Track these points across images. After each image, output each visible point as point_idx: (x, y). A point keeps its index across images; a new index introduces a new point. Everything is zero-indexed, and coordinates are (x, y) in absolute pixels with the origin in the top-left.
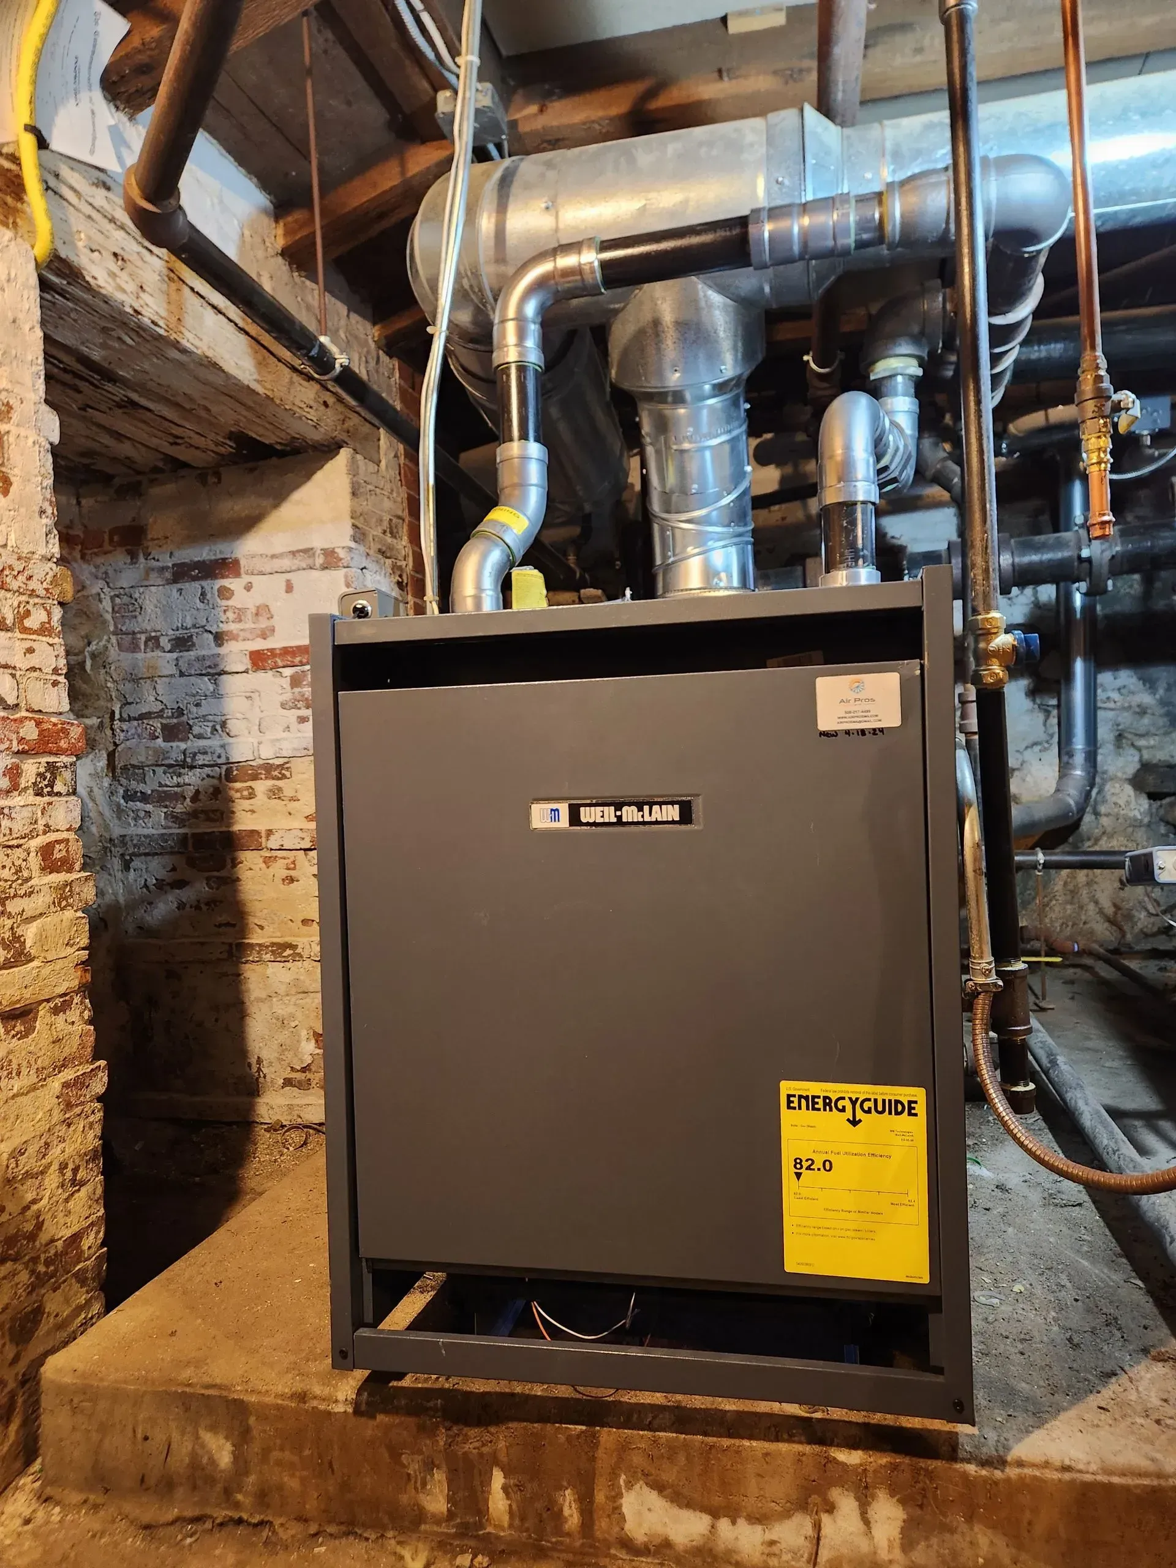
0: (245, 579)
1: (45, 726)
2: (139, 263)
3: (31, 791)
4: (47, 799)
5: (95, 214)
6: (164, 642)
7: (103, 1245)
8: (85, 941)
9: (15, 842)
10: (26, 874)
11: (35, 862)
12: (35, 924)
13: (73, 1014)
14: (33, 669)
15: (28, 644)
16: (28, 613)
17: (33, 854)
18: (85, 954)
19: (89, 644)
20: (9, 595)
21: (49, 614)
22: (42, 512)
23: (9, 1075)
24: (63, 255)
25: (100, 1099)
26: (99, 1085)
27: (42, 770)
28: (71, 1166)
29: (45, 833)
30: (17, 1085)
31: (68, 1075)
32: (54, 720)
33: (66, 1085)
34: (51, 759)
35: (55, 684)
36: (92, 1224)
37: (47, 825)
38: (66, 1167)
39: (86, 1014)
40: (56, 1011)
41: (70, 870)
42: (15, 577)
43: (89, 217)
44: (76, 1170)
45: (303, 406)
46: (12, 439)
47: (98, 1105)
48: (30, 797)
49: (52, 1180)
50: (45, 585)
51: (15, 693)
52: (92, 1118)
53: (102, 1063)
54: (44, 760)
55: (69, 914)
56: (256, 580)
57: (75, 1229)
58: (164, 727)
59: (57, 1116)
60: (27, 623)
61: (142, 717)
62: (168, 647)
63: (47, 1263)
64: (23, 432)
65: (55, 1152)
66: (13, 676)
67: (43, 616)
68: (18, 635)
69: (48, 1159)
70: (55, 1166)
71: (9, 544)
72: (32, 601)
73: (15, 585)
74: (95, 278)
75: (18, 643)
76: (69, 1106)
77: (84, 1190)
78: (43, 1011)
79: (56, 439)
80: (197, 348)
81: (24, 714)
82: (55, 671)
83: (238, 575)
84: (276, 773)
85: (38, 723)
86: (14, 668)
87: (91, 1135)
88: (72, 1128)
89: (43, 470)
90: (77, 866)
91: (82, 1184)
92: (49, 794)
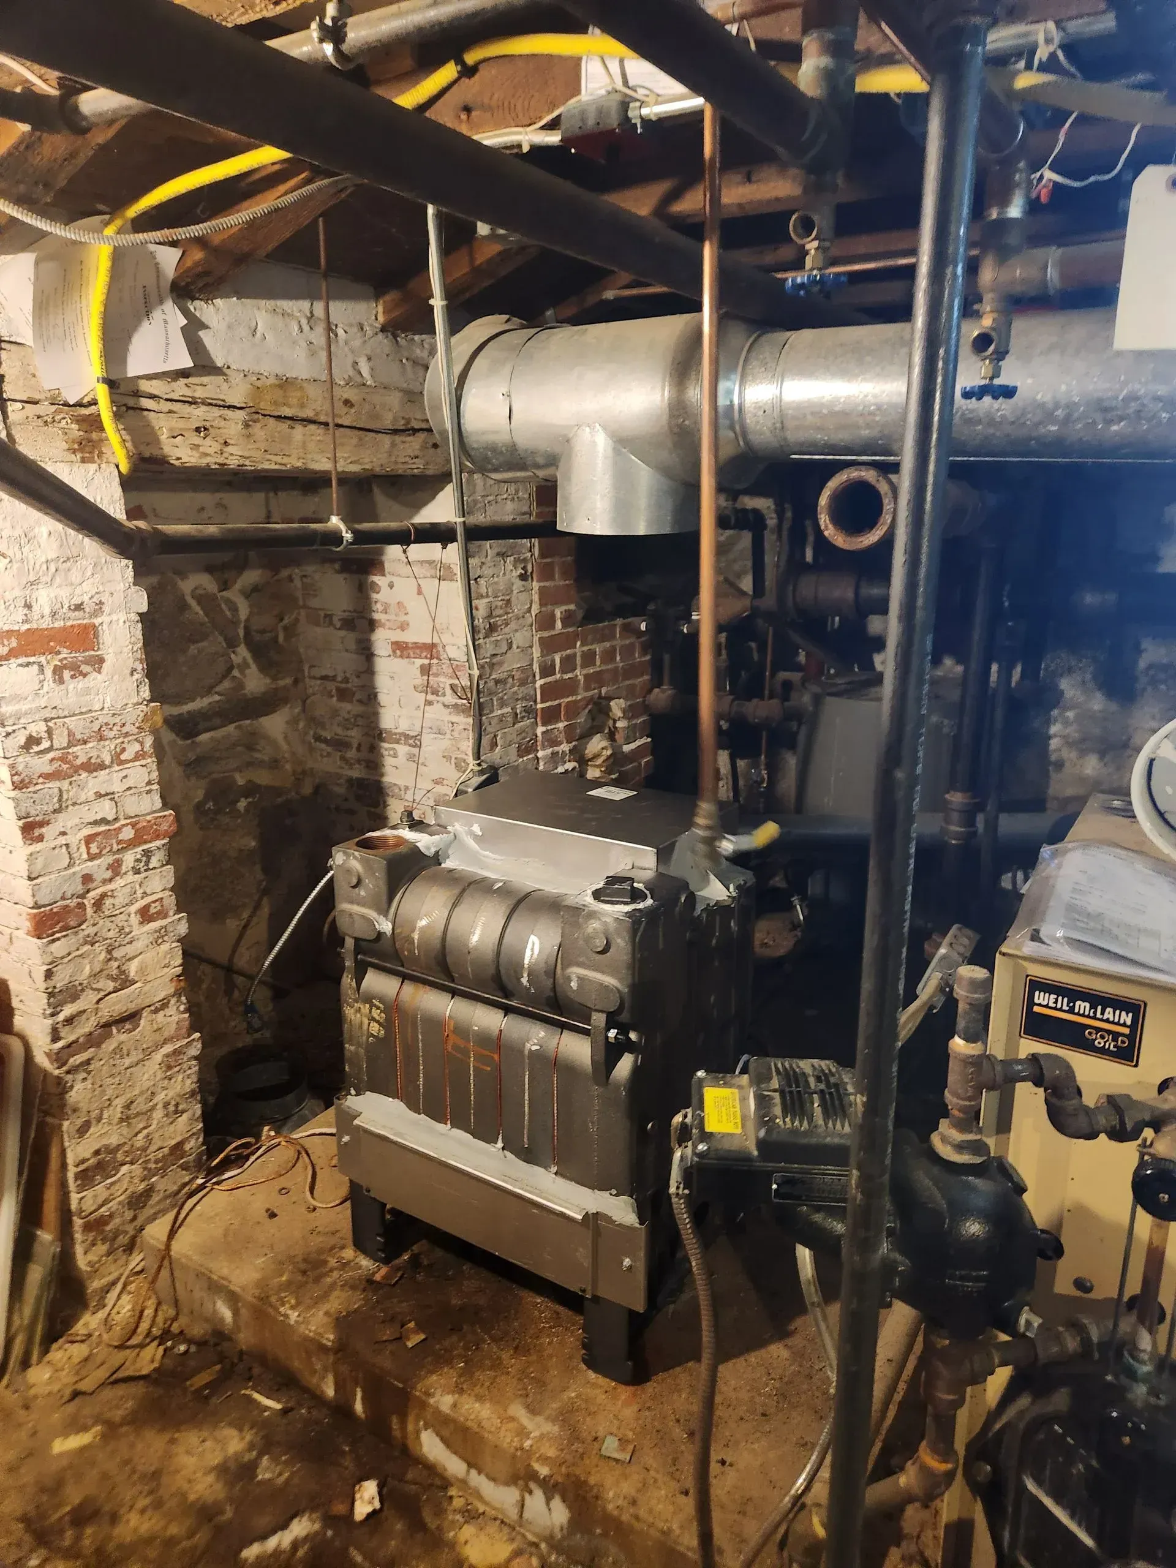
0: (388, 579)
1: (139, 826)
2: (222, 423)
3: (131, 873)
4: (143, 875)
5: (176, 406)
6: (336, 620)
7: (203, 1144)
8: (179, 961)
9: (117, 912)
10: (127, 930)
11: (135, 920)
12: (136, 960)
13: (171, 1010)
14: (129, 788)
15: (124, 773)
16: (123, 750)
17: (133, 915)
18: (179, 970)
19: (282, 620)
20: (107, 743)
21: (142, 744)
22: (133, 672)
23: (122, 1057)
24: (147, 455)
25: (196, 1058)
26: (195, 1050)
27: (139, 856)
28: (173, 1103)
29: (142, 898)
30: (127, 1062)
31: (168, 1048)
32: (149, 818)
33: (167, 1056)
34: (145, 847)
35: (149, 792)
36: (193, 1134)
37: (145, 893)
38: (169, 1104)
39: (182, 1008)
40: (156, 1011)
41: (166, 917)
42: (111, 729)
43: (171, 412)
44: (177, 1105)
45: (407, 459)
46: (105, 627)
47: (194, 1062)
48: (130, 877)
49: (158, 1114)
50: (137, 725)
51: (114, 810)
52: (189, 1072)
53: (197, 1035)
54: (139, 849)
55: (165, 947)
56: (395, 579)
57: (179, 1139)
58: (338, 689)
59: (160, 1075)
60: (123, 757)
61: (324, 678)
62: (338, 625)
63: (156, 1162)
64: (114, 617)
65: (161, 1097)
66: (112, 799)
67: (137, 747)
68: (117, 768)
69: (154, 1102)
70: (160, 1106)
71: (106, 706)
72: (126, 740)
73: (111, 734)
74: (178, 459)
75: (115, 774)
76: (169, 1067)
77: (185, 1116)
78: (145, 1014)
79: (144, 608)
80: (285, 465)
81: (123, 822)
82: (149, 783)
83: (384, 575)
84: (411, 742)
85: (133, 825)
86: (113, 793)
87: (189, 1082)
88: (173, 1080)
89: (133, 639)
90: (171, 913)
91: (183, 1112)
92: (146, 871)
